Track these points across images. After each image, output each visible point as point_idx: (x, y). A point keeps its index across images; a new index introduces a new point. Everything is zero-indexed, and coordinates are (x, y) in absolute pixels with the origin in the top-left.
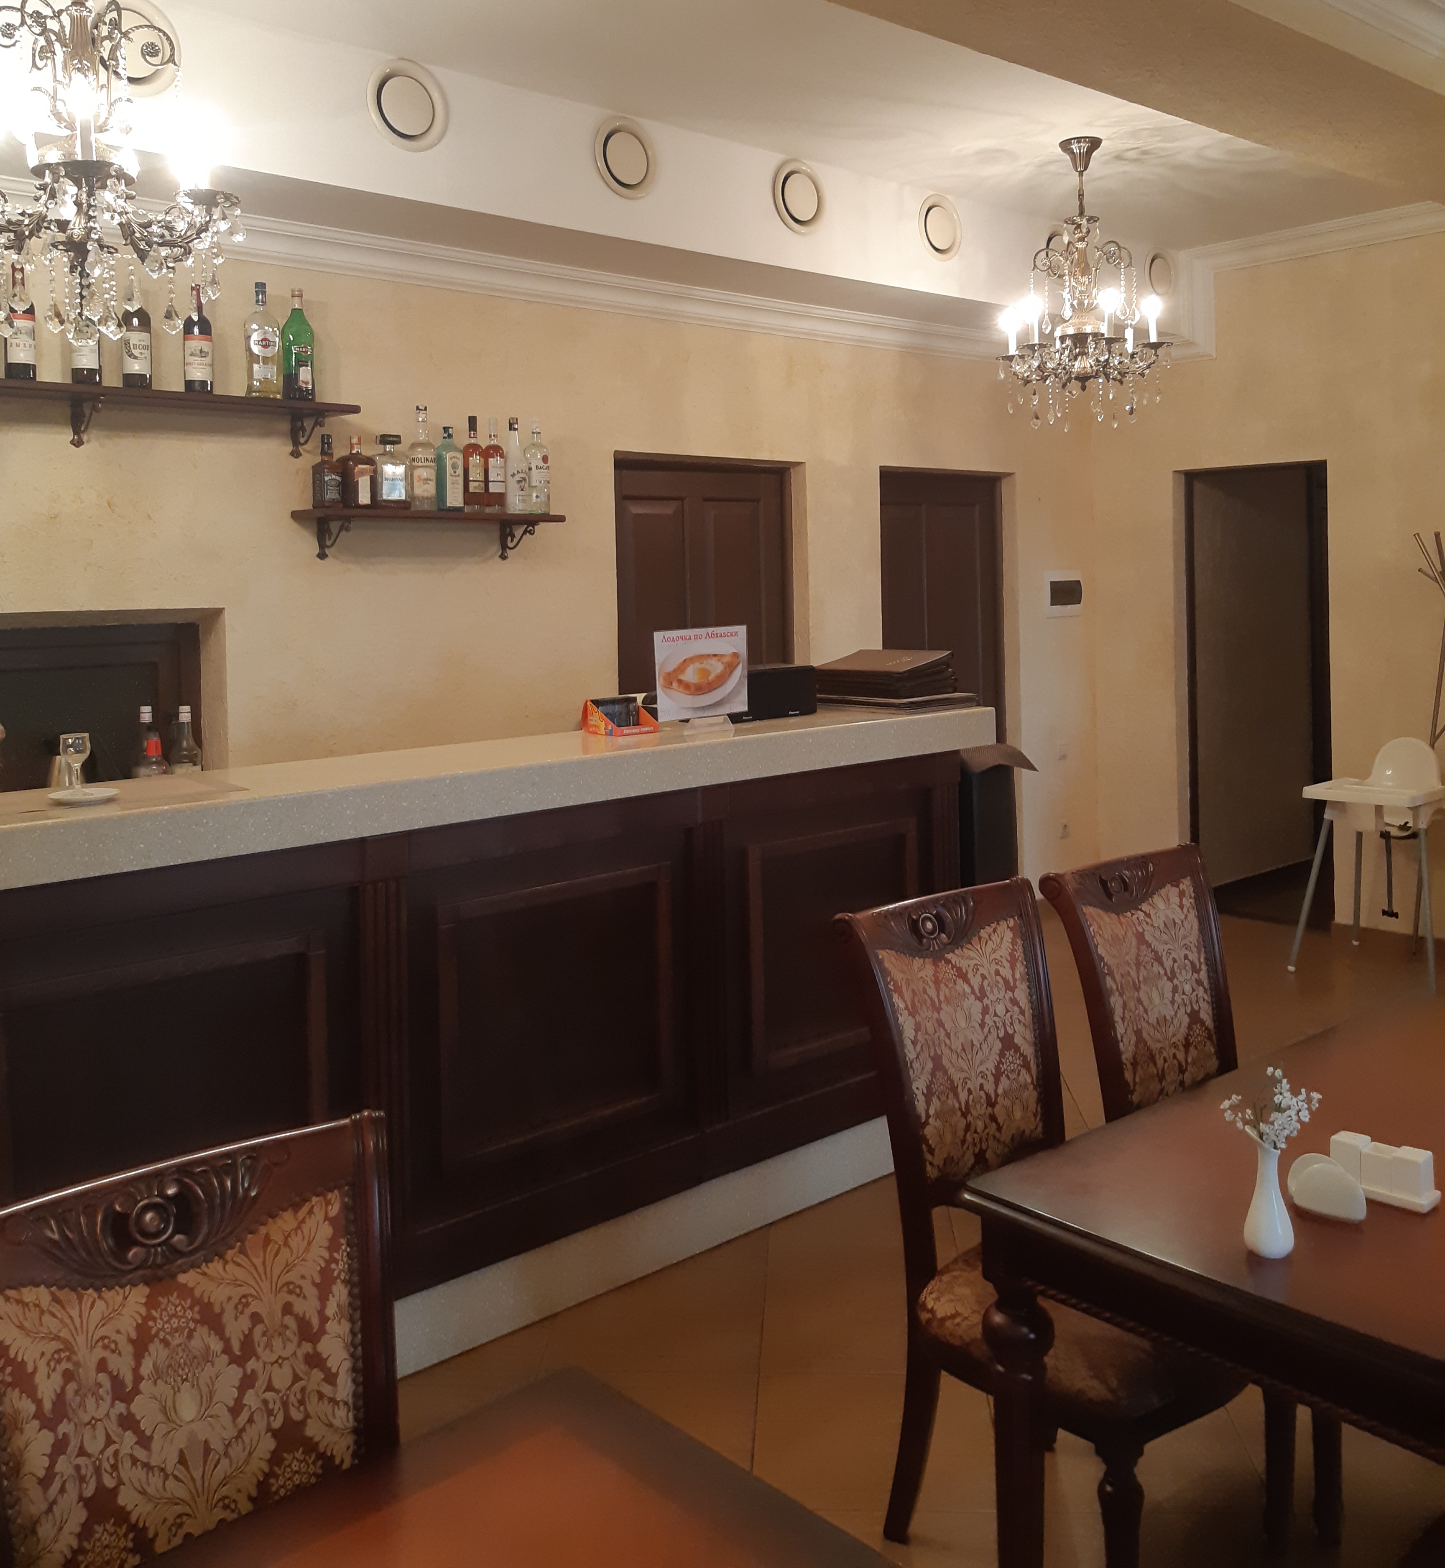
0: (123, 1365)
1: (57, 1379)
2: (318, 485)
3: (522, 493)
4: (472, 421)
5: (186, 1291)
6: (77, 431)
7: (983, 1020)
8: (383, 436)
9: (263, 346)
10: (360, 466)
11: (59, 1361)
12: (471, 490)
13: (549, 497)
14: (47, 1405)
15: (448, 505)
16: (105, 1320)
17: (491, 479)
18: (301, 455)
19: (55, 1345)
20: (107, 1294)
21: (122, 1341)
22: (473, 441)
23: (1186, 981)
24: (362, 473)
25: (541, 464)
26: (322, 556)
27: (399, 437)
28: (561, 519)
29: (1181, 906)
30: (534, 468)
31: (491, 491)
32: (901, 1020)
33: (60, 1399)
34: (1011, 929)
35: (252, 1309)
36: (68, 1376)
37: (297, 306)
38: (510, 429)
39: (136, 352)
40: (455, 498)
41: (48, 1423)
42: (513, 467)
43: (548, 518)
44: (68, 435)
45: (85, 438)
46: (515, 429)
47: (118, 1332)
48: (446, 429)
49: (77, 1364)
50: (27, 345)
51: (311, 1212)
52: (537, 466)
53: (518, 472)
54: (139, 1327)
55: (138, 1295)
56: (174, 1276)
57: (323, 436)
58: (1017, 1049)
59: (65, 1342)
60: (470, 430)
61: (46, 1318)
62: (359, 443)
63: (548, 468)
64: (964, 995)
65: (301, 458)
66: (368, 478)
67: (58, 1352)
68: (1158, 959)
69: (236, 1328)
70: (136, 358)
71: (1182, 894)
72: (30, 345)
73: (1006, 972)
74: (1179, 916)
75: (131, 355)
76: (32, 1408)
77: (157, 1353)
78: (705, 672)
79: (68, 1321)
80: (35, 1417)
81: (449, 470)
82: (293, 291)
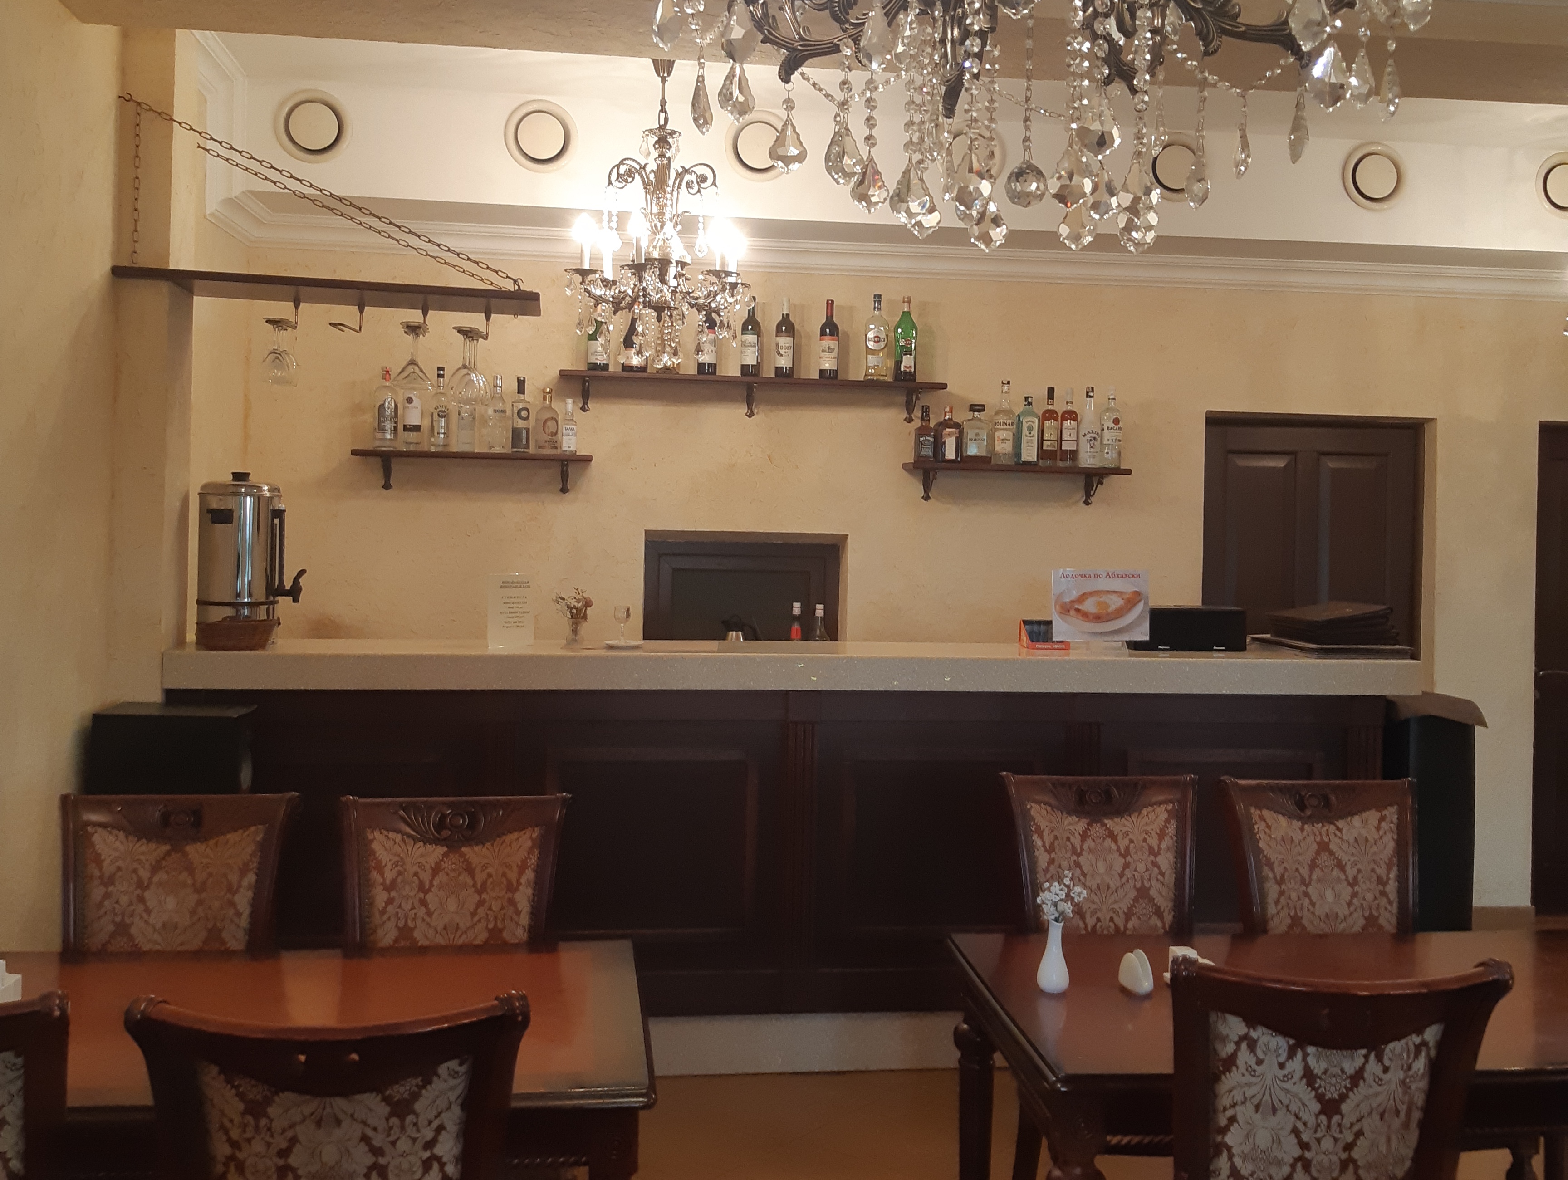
0: (426, 877)
1: (394, 872)
2: (919, 445)
3: (1092, 450)
4: (1051, 391)
5: (462, 855)
6: (749, 407)
7: (1123, 871)
8: (971, 406)
9: (875, 342)
10: (947, 430)
11: (397, 866)
12: (1045, 448)
13: (1119, 454)
14: (388, 882)
15: (1023, 459)
16: (422, 856)
17: (1064, 438)
18: (913, 420)
19: (397, 859)
20: (428, 846)
21: (428, 867)
22: (1050, 407)
23: (1367, 890)
24: (950, 435)
25: (1112, 425)
26: (926, 498)
27: (984, 406)
28: (1128, 472)
29: (1378, 829)
30: (1106, 429)
31: (1063, 448)
32: (1037, 853)
33: (394, 882)
34: (1168, 811)
35: (489, 870)
36: (400, 873)
37: (905, 310)
38: (1087, 397)
39: (782, 352)
40: (1029, 454)
41: (388, 889)
42: (1085, 428)
43: (1118, 471)
44: (745, 409)
45: (755, 411)
46: (1091, 397)
47: (426, 862)
48: (1026, 398)
49: (405, 870)
50: (710, 351)
51: (525, 833)
52: (1108, 428)
53: (1089, 432)
54: (436, 863)
55: (441, 850)
56: (460, 847)
57: (923, 407)
58: (1151, 900)
59: (402, 859)
60: (1048, 399)
61: (396, 846)
62: (951, 411)
63: (1120, 429)
64: (1110, 850)
65: (913, 423)
66: (954, 438)
67: (398, 861)
68: (1341, 867)
69: (480, 877)
70: (782, 355)
71: (1382, 819)
72: (712, 351)
73: (1153, 841)
74: (1373, 835)
75: (780, 354)
76: (381, 880)
77: (441, 877)
78: (1105, 605)
79: (406, 851)
80: (382, 884)
81: (1025, 432)
82: (904, 298)
